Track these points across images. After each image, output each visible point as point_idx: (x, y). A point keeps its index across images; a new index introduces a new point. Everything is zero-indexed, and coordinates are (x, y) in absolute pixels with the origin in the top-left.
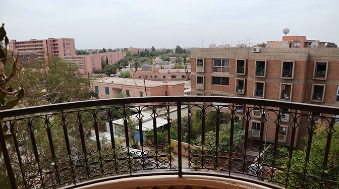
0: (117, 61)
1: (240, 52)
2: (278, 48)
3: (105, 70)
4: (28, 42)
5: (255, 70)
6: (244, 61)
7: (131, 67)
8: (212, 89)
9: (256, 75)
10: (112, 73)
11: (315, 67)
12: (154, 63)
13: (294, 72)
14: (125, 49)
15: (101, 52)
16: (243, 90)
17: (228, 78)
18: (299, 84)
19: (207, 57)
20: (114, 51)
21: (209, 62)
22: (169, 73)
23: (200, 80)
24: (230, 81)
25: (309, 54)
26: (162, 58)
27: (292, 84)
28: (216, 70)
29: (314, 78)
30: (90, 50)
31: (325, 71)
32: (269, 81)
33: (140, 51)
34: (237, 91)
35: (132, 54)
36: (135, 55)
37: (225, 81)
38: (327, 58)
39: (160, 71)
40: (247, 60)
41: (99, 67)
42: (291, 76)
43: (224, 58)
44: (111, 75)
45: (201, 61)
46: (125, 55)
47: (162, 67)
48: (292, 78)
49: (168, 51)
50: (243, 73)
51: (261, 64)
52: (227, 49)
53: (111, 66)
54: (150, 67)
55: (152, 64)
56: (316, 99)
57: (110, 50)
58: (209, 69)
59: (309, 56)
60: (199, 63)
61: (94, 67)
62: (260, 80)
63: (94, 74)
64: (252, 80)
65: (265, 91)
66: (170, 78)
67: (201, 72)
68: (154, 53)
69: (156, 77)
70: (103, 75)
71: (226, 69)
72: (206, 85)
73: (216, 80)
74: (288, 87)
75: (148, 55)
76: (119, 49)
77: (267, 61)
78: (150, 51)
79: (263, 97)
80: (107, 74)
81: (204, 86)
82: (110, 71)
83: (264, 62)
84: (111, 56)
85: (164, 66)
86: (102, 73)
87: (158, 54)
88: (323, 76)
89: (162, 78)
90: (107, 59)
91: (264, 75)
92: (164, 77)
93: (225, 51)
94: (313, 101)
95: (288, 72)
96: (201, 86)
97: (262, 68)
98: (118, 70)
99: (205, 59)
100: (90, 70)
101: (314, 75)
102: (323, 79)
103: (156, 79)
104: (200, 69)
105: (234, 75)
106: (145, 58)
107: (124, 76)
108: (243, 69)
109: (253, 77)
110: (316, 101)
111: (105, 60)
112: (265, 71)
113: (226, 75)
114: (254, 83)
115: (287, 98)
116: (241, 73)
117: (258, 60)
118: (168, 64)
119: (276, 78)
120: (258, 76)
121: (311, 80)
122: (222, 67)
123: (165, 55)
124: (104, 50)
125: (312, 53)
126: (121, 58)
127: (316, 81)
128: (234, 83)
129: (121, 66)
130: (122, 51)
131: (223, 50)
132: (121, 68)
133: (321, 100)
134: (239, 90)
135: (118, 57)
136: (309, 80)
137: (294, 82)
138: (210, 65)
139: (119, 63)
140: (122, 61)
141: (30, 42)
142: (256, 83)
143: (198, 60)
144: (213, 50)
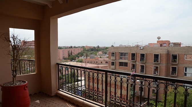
0: (77, 53)
1: (133, 49)
2: (152, 47)
3: (70, 58)
4: (31, 42)
5: (140, 59)
6: (135, 54)
7: (84, 57)
8: (119, 69)
9: (141, 61)
10: (73, 60)
11: (171, 57)
12: (97, 55)
13: (160, 60)
14: (83, 47)
15: (69, 48)
16: (135, 69)
17: (127, 63)
18: (163, 66)
19: (117, 51)
20: (77, 48)
21: (118, 54)
22: (104, 60)
23: (113, 64)
24: (128, 64)
25: (168, 50)
26: (103, 52)
27: (159, 66)
28: (121, 58)
29: (171, 63)
30: (64, 47)
31: (177, 59)
32: (147, 64)
33: (91, 48)
34: (132, 70)
35: (87, 49)
36: (88, 50)
37: (126, 64)
38: (177, 52)
39: (100, 59)
40: (136, 53)
41: (66, 56)
42: (158, 62)
43: (125, 52)
44: (73, 61)
45: (114, 53)
46: (82, 50)
47: (101, 57)
48: (159, 63)
49: (107, 48)
50: (135, 60)
51: (143, 56)
52: (126, 47)
53: (73, 56)
54: (94, 57)
55: (96, 55)
56: (173, 74)
57: (75, 47)
58: (118, 58)
59: (168, 51)
60: (113, 55)
61: (64, 56)
62: (142, 64)
63: (64, 60)
64: (139, 64)
65: (145, 70)
66: (105, 63)
67: (113, 59)
68: (98, 49)
69: (97, 62)
70: (69, 60)
71: (126, 58)
72: (116, 66)
73: (121, 64)
74: (157, 68)
75: (95, 50)
76: (79, 47)
77: (146, 54)
78: (96, 48)
79: (144, 73)
80: (71, 60)
81: (115, 67)
82: (73, 58)
83: (144, 54)
84: (74, 50)
85: (102, 56)
86: (68, 59)
87: (101, 50)
88: (176, 62)
89: (100, 63)
90: (71, 52)
91: (144, 61)
92: (102, 62)
93: (126, 48)
94: (171, 75)
95: (157, 60)
96: (113, 67)
97: (143, 57)
98: (77, 58)
99: (115, 53)
100: (61, 57)
101: (171, 61)
102: (176, 63)
103: (97, 63)
104: (113, 58)
105: (130, 61)
106: (93, 52)
107: (79, 61)
108: (135, 58)
109: (139, 62)
110: (173, 75)
111: (70, 52)
112: (145, 59)
113: (126, 61)
114: (140, 66)
115: (157, 73)
116: (134, 60)
117: (141, 53)
118: (105, 55)
119: (151, 63)
120: (141, 62)
121: (170, 64)
122: (124, 57)
123: (105, 50)
124: (71, 47)
125: (170, 49)
126: (80, 51)
127: (173, 65)
128: (130, 66)
129: (79, 56)
130: (81, 48)
131: (125, 48)
132: (79, 57)
133: (176, 75)
134: (133, 70)
135: (78, 51)
136: (169, 64)
137: (160, 65)
138: (118, 56)
139: (78, 54)
140: (80, 53)
141: (32, 42)
142: (140, 65)
143: (112, 53)
144: (120, 48)
